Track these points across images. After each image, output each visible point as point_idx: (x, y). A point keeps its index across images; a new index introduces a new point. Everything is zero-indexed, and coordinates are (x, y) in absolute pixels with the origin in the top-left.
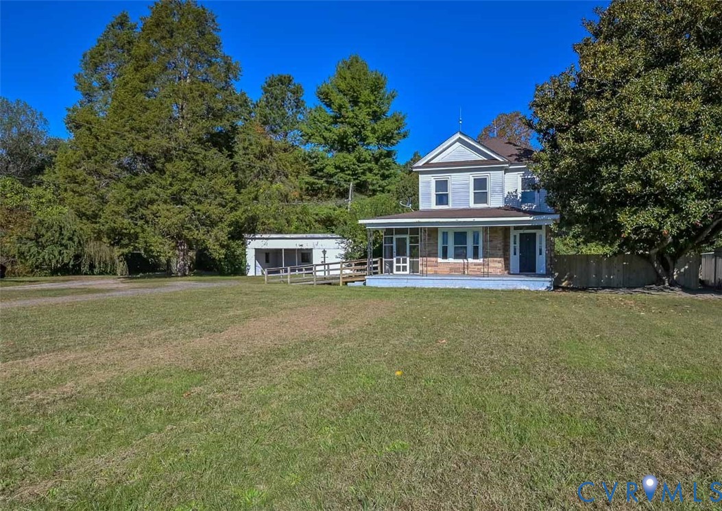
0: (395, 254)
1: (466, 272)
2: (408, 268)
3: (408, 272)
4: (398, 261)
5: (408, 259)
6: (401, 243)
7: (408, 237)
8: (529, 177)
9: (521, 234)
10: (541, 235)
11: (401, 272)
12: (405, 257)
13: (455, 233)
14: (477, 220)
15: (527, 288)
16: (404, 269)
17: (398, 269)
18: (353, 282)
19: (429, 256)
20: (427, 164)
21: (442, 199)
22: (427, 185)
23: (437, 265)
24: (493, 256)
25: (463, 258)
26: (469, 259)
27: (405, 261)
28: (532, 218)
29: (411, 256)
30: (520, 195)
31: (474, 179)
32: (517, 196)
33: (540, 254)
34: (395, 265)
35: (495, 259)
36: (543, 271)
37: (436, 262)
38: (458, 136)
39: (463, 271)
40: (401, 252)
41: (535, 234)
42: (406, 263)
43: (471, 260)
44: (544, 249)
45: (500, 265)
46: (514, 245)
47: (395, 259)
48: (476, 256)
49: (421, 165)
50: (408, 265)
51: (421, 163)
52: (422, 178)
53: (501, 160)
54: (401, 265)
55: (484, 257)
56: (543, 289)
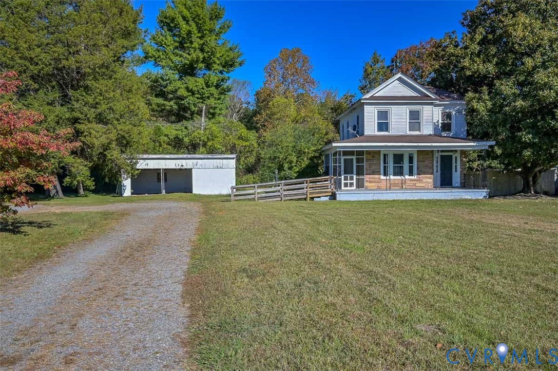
0: (342, 172)
1: (404, 187)
2: (355, 184)
3: (354, 188)
4: (346, 179)
5: (355, 177)
6: (348, 163)
7: (354, 158)
8: (447, 111)
9: (441, 156)
10: (456, 158)
11: (348, 188)
12: (352, 175)
13: (394, 154)
14: (434, 144)
15: (470, 198)
16: (352, 184)
17: (346, 185)
18: (319, 197)
19: (373, 173)
20: (372, 98)
21: (383, 126)
22: (371, 114)
23: (380, 181)
24: (425, 173)
25: (400, 176)
26: (406, 176)
27: (352, 179)
28: (475, 144)
29: (358, 174)
30: (440, 125)
31: (410, 111)
32: (438, 126)
33: (456, 171)
34: (343, 182)
35: (427, 176)
36: (458, 185)
37: (379, 178)
38: (399, 75)
39: (402, 186)
40: (348, 171)
41: (451, 156)
42: (353, 180)
43: (407, 177)
44: (459, 167)
45: (431, 180)
46: (437, 165)
47: (343, 177)
48: (411, 174)
49: (368, 97)
50: (354, 181)
51: (368, 96)
52: (367, 108)
53: (433, 97)
54: (349, 182)
55: (418, 174)
56: (481, 198)
